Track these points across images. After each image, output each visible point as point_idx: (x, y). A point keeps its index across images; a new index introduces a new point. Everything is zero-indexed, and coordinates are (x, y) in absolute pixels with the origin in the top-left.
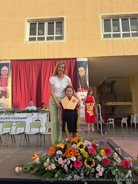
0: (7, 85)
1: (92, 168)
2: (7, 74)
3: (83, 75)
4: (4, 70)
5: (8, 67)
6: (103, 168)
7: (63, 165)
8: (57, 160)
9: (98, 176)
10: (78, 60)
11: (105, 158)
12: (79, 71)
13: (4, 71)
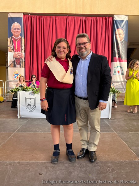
0: (22, 50)
2: (20, 33)
3: (121, 40)
4: (15, 27)
5: (20, 23)
10: (116, 18)
12: (116, 35)
13: (15, 29)
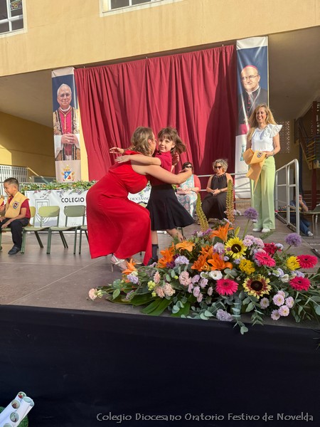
0: (73, 129)
1: (261, 298)
3: (253, 89)
6: (291, 299)
7: (191, 287)
8: (176, 277)
9: (277, 315)
10: (241, 45)
11: (299, 276)
13: (63, 95)
